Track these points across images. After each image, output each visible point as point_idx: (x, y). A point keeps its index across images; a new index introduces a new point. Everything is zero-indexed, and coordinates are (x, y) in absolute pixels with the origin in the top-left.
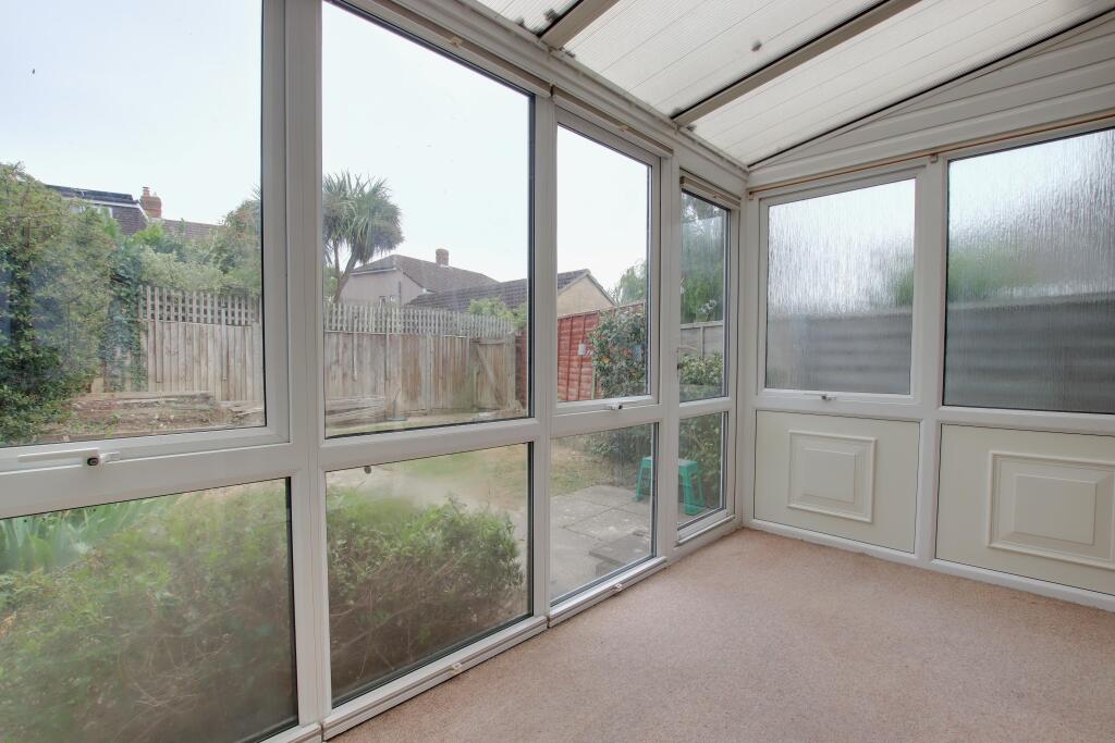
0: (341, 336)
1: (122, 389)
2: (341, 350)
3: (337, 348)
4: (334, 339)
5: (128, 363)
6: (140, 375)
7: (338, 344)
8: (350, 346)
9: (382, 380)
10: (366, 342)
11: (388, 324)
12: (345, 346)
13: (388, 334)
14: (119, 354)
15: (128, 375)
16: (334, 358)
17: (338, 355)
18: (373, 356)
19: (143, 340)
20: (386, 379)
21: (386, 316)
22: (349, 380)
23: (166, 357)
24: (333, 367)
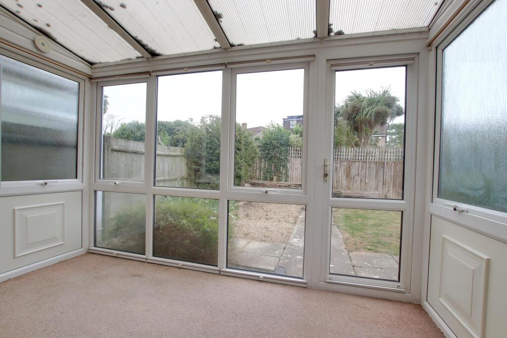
0: (360, 163)
1: (281, 181)
2: (360, 169)
3: (358, 169)
4: (357, 164)
5: (283, 172)
6: (287, 176)
7: (359, 166)
8: (364, 167)
9: (381, 184)
10: (373, 165)
11: (386, 156)
12: (362, 167)
13: (386, 161)
14: (281, 169)
15: (283, 176)
16: (357, 173)
17: (358, 172)
18: (377, 172)
19: (288, 165)
20: (383, 184)
21: (385, 152)
22: (363, 184)
23: (294, 170)
24: (356, 177)
